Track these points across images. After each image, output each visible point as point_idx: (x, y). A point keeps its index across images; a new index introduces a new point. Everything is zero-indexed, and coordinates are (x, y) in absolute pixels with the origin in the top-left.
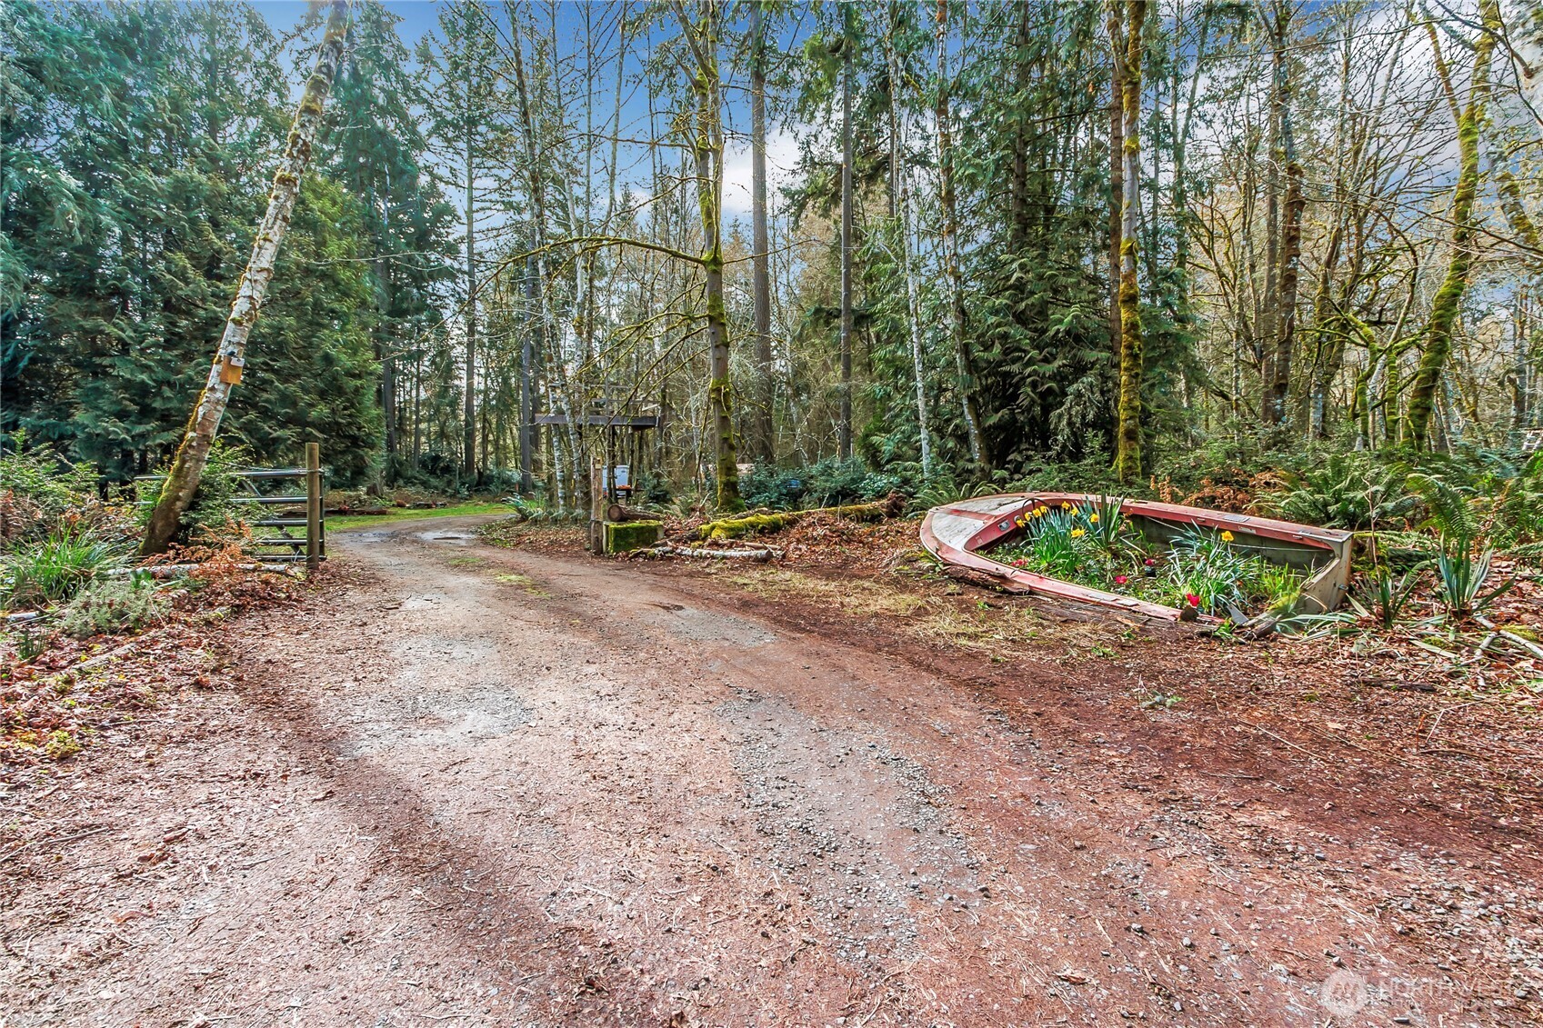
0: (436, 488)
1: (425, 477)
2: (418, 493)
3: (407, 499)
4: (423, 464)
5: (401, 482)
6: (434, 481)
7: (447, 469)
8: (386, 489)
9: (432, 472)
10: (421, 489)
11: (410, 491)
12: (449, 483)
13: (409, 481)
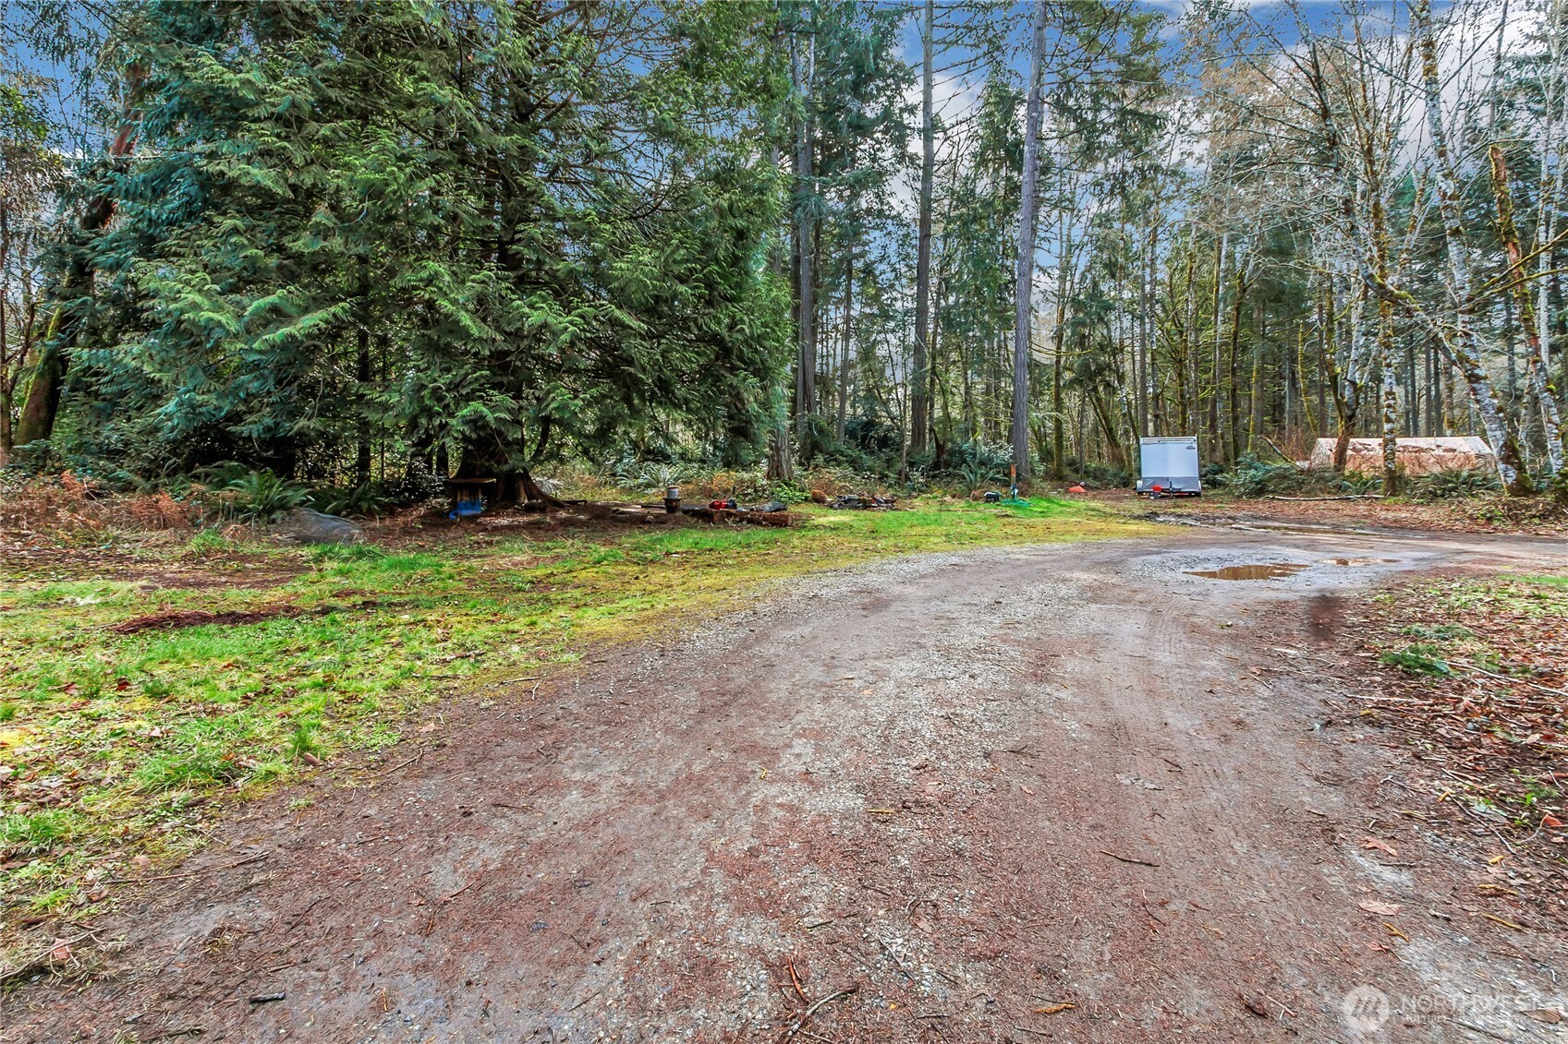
0: (871, 469)
1: (855, 453)
2: (845, 477)
3: (828, 487)
4: (851, 433)
5: (820, 458)
6: (868, 460)
7: (884, 442)
8: (797, 470)
9: (864, 444)
10: (849, 471)
11: (833, 473)
12: (889, 462)
13: (832, 459)
